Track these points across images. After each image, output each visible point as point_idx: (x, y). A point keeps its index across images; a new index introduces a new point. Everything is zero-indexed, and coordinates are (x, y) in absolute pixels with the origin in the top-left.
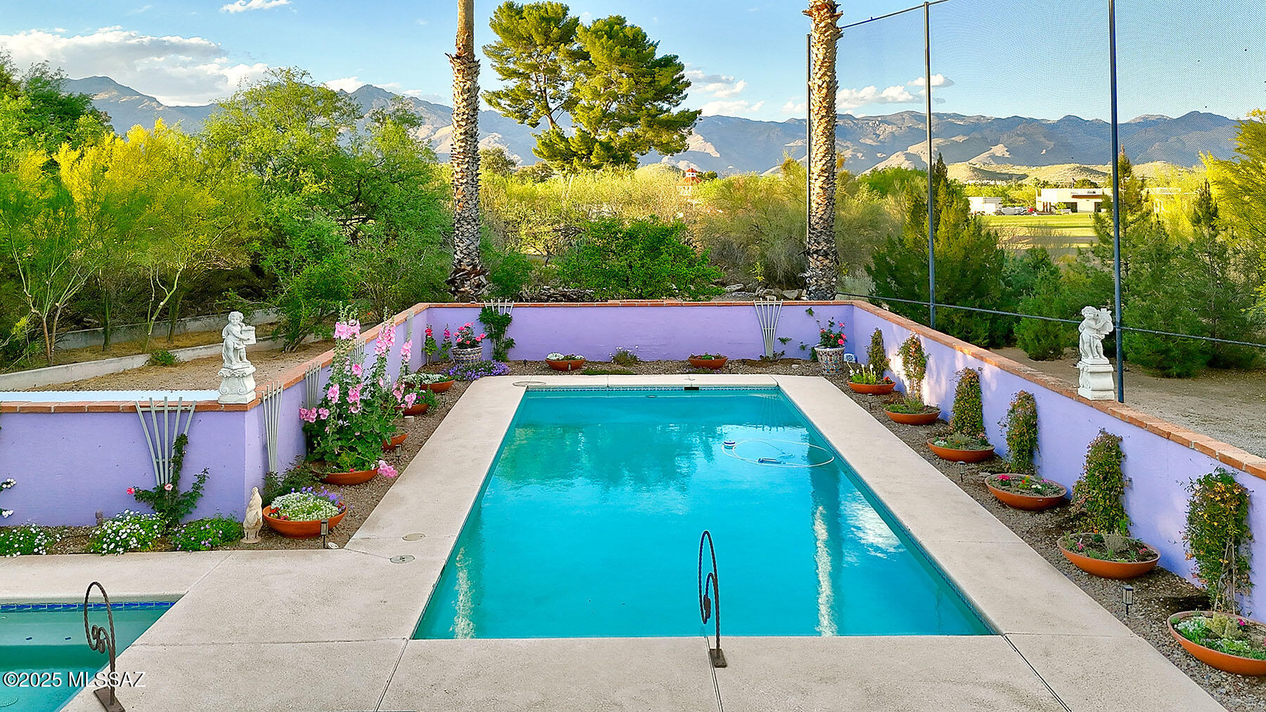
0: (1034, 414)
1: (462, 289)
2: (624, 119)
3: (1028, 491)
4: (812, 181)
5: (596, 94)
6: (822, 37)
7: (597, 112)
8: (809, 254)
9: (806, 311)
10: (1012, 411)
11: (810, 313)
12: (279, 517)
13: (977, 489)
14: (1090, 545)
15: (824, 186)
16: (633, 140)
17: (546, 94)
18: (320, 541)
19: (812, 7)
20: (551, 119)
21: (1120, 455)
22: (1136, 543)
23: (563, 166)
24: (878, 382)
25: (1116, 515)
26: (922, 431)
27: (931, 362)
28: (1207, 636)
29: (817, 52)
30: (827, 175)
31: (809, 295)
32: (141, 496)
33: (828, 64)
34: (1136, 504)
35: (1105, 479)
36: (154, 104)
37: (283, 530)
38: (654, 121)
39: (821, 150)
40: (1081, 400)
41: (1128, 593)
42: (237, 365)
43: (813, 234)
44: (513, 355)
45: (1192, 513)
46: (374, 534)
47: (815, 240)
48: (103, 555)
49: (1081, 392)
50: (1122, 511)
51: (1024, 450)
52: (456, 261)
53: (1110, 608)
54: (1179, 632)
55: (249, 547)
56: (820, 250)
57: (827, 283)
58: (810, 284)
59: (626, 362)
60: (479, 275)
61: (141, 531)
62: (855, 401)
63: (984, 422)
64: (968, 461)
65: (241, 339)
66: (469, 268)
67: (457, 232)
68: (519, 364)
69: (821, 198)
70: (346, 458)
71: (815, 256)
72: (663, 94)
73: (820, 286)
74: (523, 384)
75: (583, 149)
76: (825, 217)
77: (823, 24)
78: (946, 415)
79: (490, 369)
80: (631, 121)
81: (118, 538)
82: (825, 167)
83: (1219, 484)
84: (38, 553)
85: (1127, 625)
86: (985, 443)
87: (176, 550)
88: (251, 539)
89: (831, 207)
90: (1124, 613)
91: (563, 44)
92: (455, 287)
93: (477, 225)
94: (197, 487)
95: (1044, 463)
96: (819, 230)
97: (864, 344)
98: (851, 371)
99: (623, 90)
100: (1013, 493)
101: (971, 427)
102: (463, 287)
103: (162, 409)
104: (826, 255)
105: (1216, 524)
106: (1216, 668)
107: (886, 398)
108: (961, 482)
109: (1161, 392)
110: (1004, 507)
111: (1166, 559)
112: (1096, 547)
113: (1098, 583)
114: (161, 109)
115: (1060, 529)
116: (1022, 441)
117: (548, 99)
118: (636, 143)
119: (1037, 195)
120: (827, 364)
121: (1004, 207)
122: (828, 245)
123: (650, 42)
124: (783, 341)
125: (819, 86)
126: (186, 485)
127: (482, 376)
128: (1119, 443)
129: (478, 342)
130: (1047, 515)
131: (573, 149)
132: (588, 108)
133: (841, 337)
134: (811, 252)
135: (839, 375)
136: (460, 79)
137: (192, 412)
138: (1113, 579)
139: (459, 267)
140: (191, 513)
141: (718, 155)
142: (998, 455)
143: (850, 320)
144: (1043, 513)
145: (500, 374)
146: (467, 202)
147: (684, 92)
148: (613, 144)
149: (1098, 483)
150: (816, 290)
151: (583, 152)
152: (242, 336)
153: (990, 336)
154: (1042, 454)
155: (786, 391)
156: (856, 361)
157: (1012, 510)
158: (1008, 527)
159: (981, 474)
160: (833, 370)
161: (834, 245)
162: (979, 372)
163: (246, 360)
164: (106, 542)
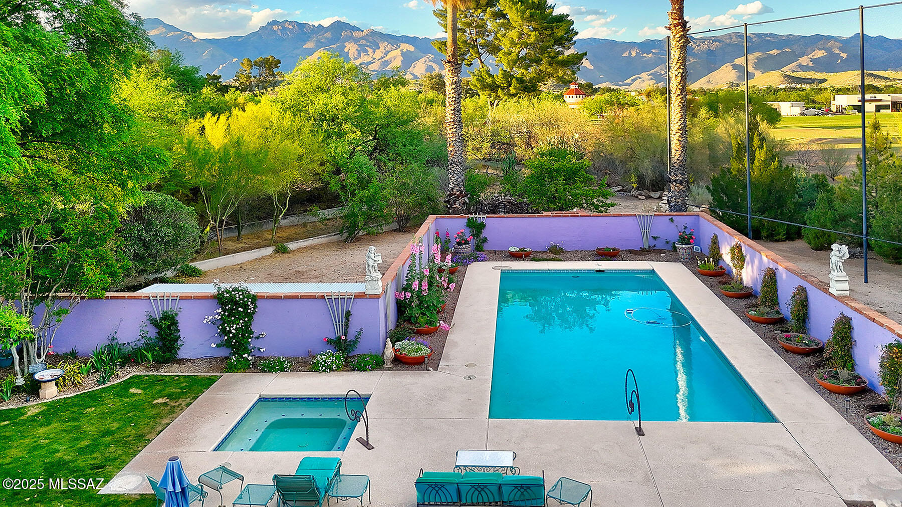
0: (806, 299)
1: (454, 206)
2: (532, 61)
3: (800, 344)
4: (672, 136)
5: (513, 44)
6: (678, 44)
7: (513, 56)
8: (670, 182)
9: (669, 219)
10: (794, 297)
11: (671, 221)
12: (401, 354)
13: (771, 341)
14: (832, 376)
15: (680, 139)
16: (539, 74)
17: (477, 42)
18: (423, 366)
19: (671, 24)
20: (481, 60)
21: (850, 328)
22: (856, 375)
23: (490, 94)
24: (716, 268)
25: (848, 359)
26: (743, 303)
27: (748, 258)
28: (883, 425)
29: (674, 53)
30: (681, 132)
31: (671, 208)
32: (329, 342)
33: (681, 61)
34: (858, 353)
35: (842, 340)
36: (191, 38)
37: (405, 360)
38: (553, 61)
39: (677, 116)
40: (831, 294)
41: (849, 402)
42: (374, 274)
43: (673, 169)
44: (486, 247)
45: (882, 361)
46: (450, 363)
47: (674, 173)
48: (320, 373)
49: (831, 290)
50: (851, 357)
51: (800, 320)
52: (450, 189)
53: (838, 410)
54: (869, 423)
55: (389, 369)
56: (677, 180)
57: (682, 201)
58: (671, 201)
59: (556, 252)
60: (464, 197)
61: (336, 361)
62: (701, 281)
63: (779, 299)
64: (768, 324)
65: (375, 261)
66: (458, 193)
67: (450, 171)
68: (491, 253)
69: (678, 147)
70: (421, 320)
71: (674, 183)
72: (559, 42)
73: (678, 202)
74: (498, 268)
75: (505, 83)
76: (680, 159)
77: (678, 36)
78: (756, 292)
79: (476, 257)
80: (536, 62)
81: (326, 365)
82: (680, 127)
83: (895, 349)
84: (286, 371)
85: (845, 419)
86: (778, 313)
87: (354, 371)
88: (388, 365)
89: (684, 152)
90: (845, 413)
91: (489, 8)
92: (450, 204)
93: (462, 166)
94: (357, 338)
95: (811, 327)
96: (677, 167)
97: (707, 242)
98: (699, 262)
99: (532, 40)
100: (792, 345)
101: (771, 302)
102: (455, 205)
103: (337, 297)
104: (681, 183)
105: (893, 369)
106: (887, 440)
107: (720, 279)
108: (763, 337)
109: (893, 275)
110: (788, 352)
111: (871, 384)
112: (834, 377)
113: (834, 396)
114: (196, 41)
115: (818, 366)
116: (799, 314)
117: (479, 46)
118: (541, 77)
119: (832, 99)
120: (683, 255)
121: (807, 109)
122: (683, 177)
123: (549, 5)
124: (655, 238)
125: (676, 76)
126: (351, 336)
127: (472, 262)
128: (850, 321)
129: (469, 241)
130: (811, 358)
131: (497, 83)
132: (508, 54)
133: (692, 238)
134: (672, 181)
135: (691, 261)
136: (450, 75)
137: (353, 298)
138: (843, 394)
139: (452, 192)
140: (354, 351)
141: (592, 68)
142: (786, 320)
143: (697, 225)
144: (809, 356)
145: (482, 261)
146: (456, 152)
147: (574, 39)
148: (525, 79)
149: (838, 342)
150: (675, 205)
151: (505, 85)
152: (375, 259)
153: (787, 233)
154: (811, 321)
155: (658, 273)
156: (701, 251)
157: (791, 354)
158: (789, 364)
159: (775, 332)
160: (687, 258)
161: (686, 177)
162: (776, 271)
163: (377, 271)
164: (320, 366)
